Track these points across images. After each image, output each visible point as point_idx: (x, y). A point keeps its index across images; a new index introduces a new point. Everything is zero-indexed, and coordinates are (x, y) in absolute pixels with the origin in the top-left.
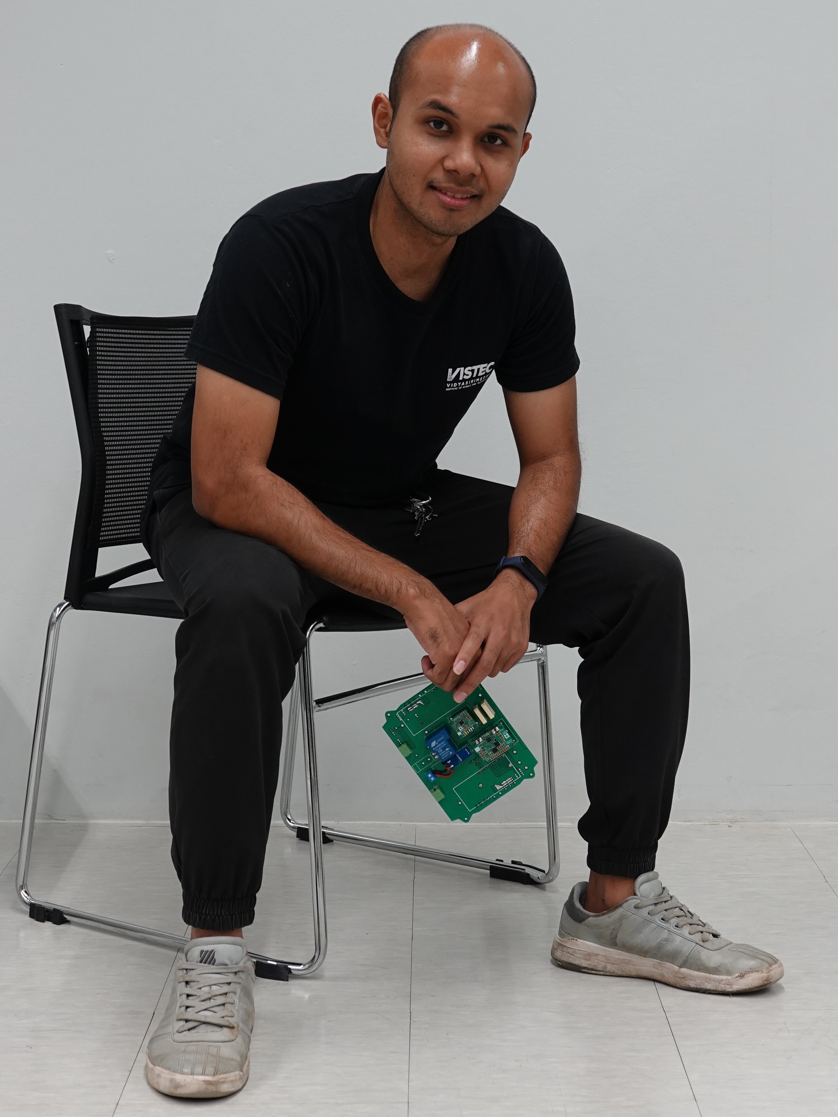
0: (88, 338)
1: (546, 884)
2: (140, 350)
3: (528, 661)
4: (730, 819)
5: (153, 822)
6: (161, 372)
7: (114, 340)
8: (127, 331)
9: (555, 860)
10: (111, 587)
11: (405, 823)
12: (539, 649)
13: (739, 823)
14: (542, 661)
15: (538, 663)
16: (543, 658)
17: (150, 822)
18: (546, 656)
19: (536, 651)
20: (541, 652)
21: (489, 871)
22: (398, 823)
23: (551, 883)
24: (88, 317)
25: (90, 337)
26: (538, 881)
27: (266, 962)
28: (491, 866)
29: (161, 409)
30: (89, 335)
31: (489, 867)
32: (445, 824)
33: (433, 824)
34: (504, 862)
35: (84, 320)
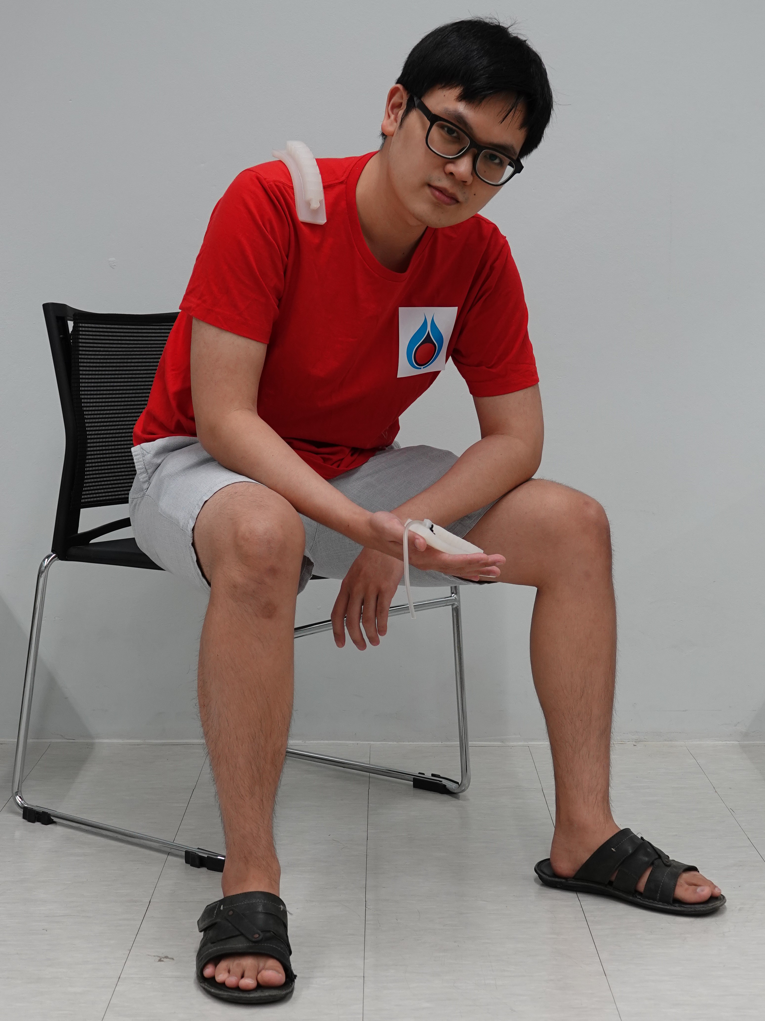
0: (71, 332)
1: (460, 794)
2: (117, 342)
3: (444, 606)
4: (635, 739)
5: (149, 741)
7: (94, 333)
8: (105, 326)
9: (467, 772)
10: (92, 541)
11: (362, 742)
12: (454, 596)
13: (643, 743)
14: (456, 606)
15: (452, 607)
16: (456, 603)
17: (147, 741)
18: (459, 601)
19: (451, 596)
20: (455, 598)
21: (412, 783)
22: (355, 742)
23: (464, 793)
24: (72, 314)
25: (73, 331)
26: (454, 791)
27: (216, 857)
28: (414, 778)
29: (138, 391)
30: (72, 329)
31: (412, 779)
32: (395, 743)
33: (385, 743)
34: (425, 775)
35: (68, 316)
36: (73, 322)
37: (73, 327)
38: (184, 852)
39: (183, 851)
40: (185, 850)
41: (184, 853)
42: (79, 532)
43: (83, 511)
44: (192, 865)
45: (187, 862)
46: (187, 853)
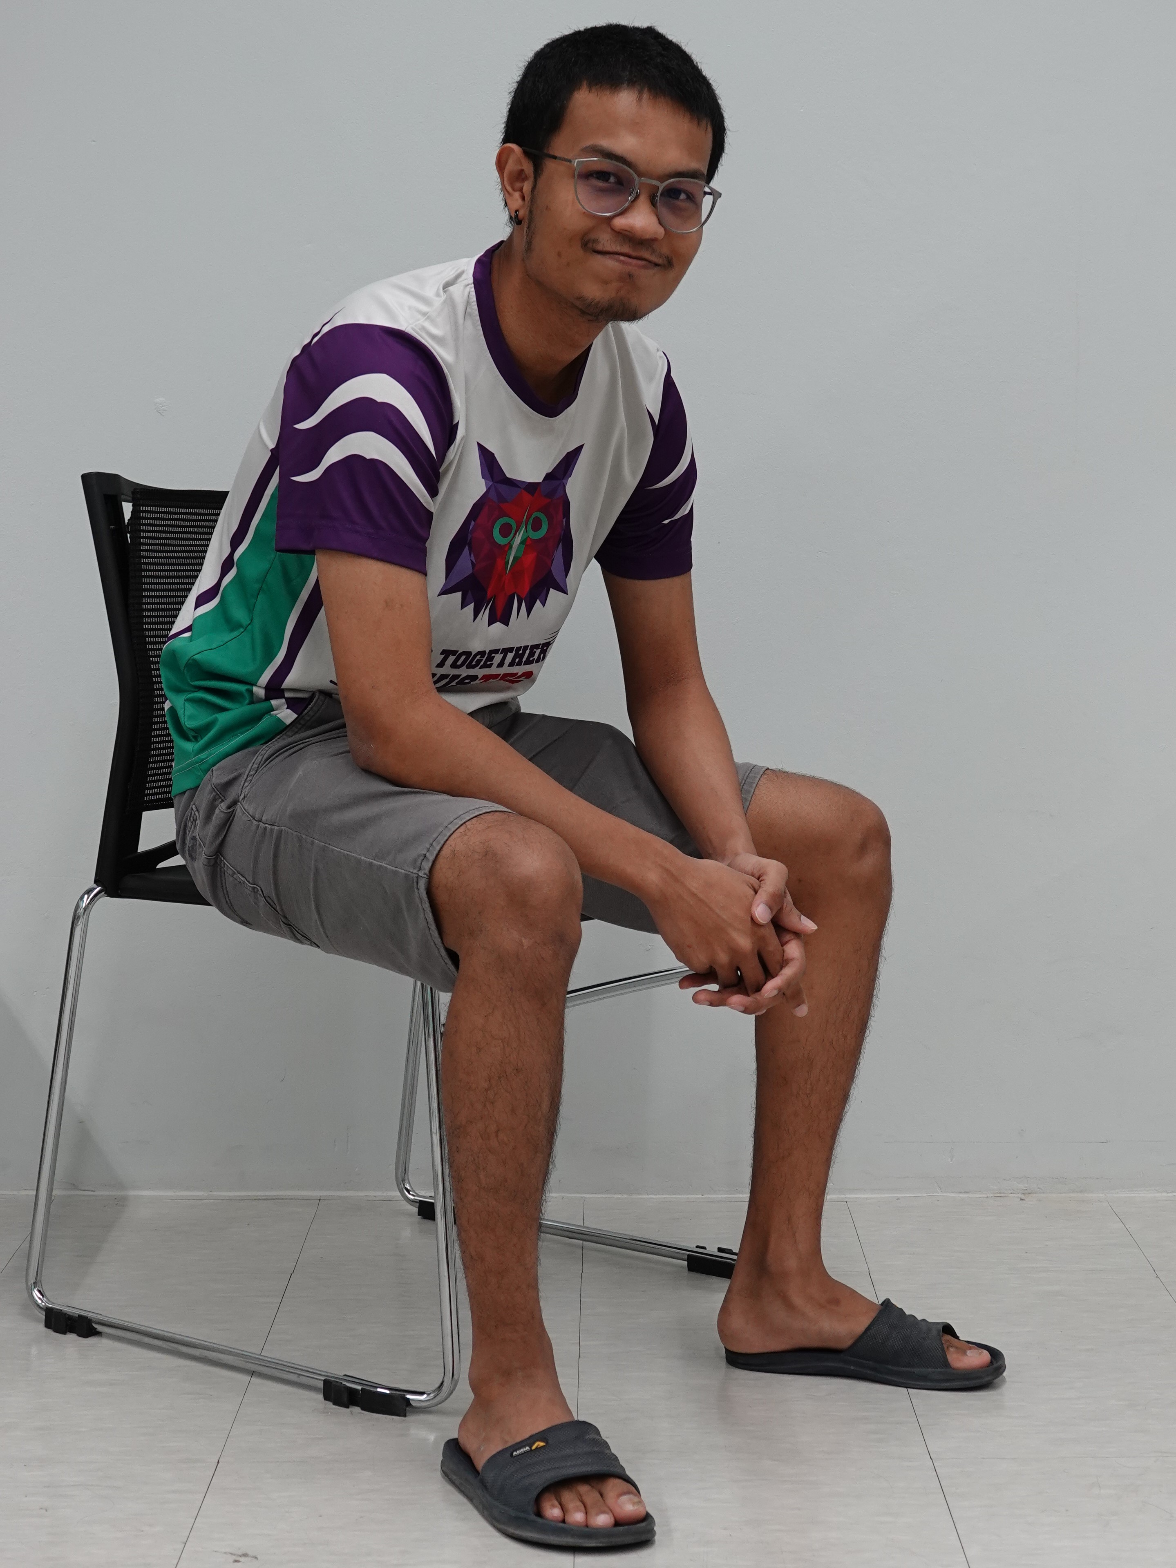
0: (129, 520)
4: (1023, 1189)
7: (164, 523)
8: (183, 510)
10: (161, 865)
11: (570, 1195)
13: (1034, 1195)
21: (686, 1262)
22: (560, 1194)
24: (128, 491)
25: (131, 518)
27: (375, 1390)
28: (688, 1255)
30: (130, 516)
31: (686, 1257)
32: (625, 1196)
33: (609, 1196)
34: (707, 1249)
35: (123, 494)
36: (131, 504)
37: (132, 512)
38: (323, 1382)
39: (319, 1380)
40: (323, 1379)
41: (321, 1385)
42: (139, 851)
43: (146, 815)
44: (335, 1404)
45: (327, 1398)
46: (326, 1382)
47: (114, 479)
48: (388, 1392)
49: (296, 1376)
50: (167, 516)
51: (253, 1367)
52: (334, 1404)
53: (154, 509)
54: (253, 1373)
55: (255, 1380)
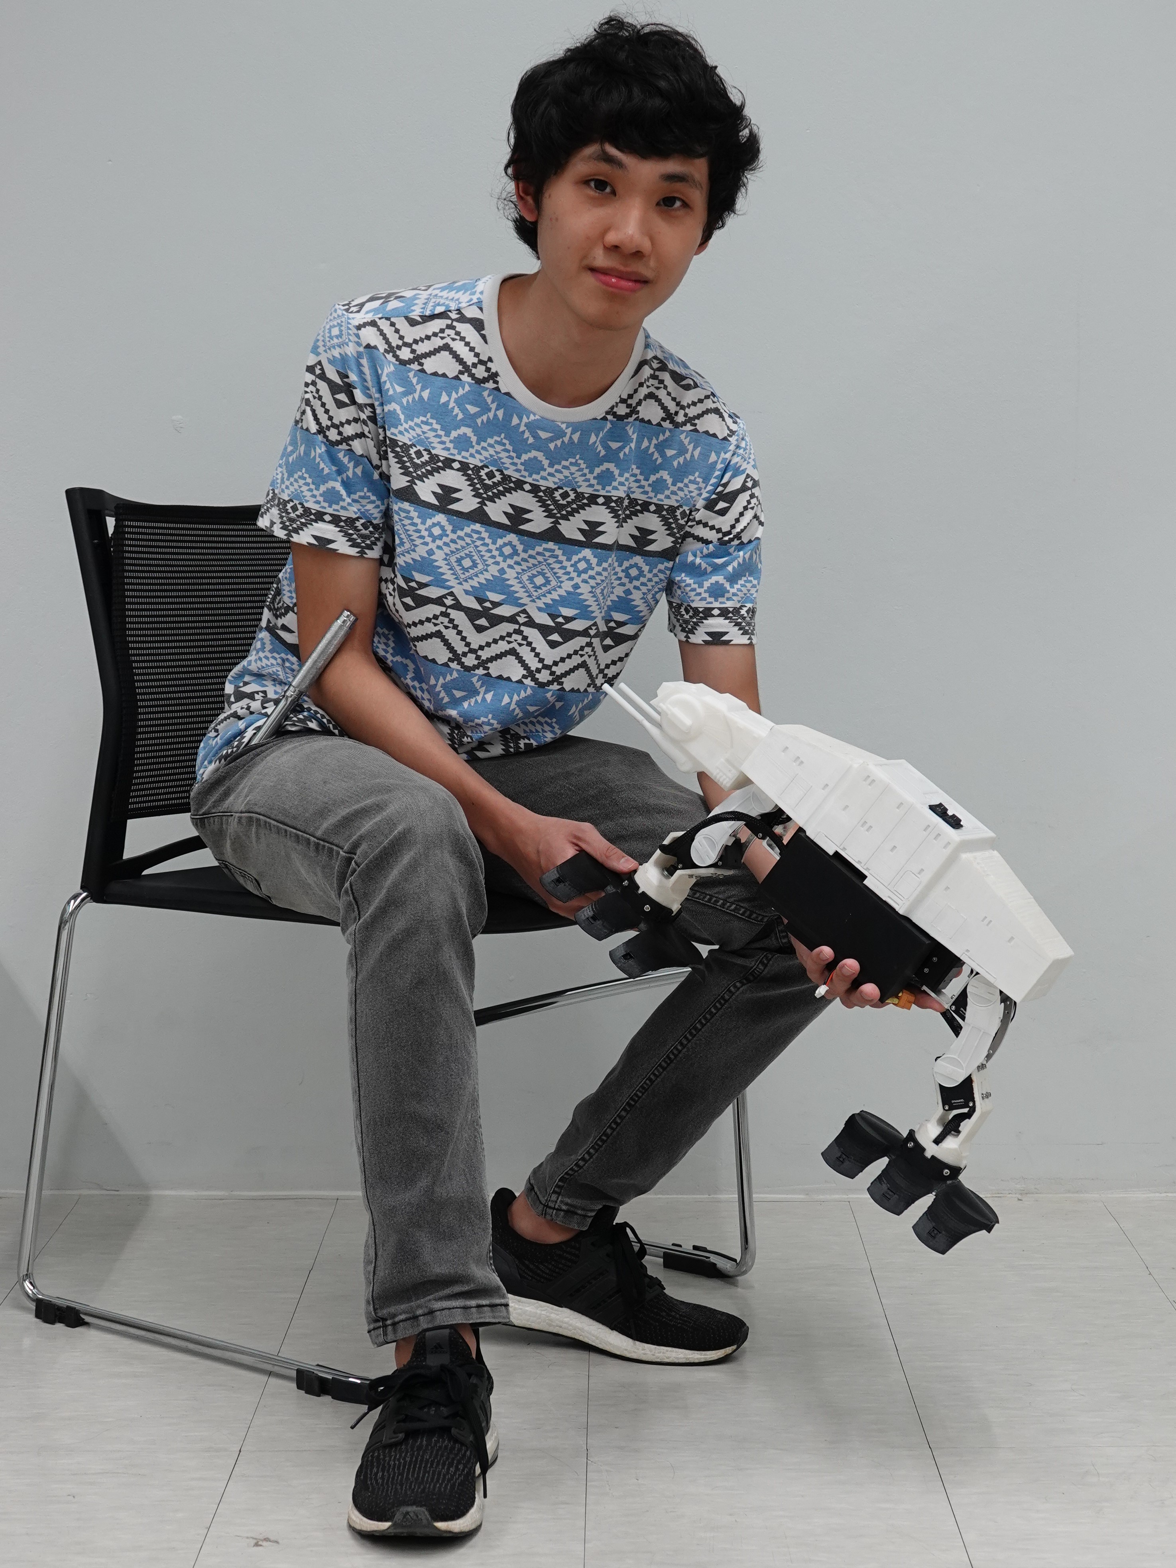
0: (112, 535)
1: (738, 1278)
2: (185, 551)
4: (1020, 1190)
5: (238, 1193)
6: (213, 581)
7: (147, 537)
8: (166, 525)
9: (748, 1244)
10: (145, 872)
13: (1031, 1195)
17: (235, 1193)
21: (664, 1259)
23: (745, 1276)
24: (112, 506)
25: (114, 532)
26: (727, 1273)
27: (347, 1380)
28: (663, 1253)
29: (214, 631)
34: (683, 1247)
35: (107, 509)
36: (114, 519)
37: (115, 526)
38: (296, 1372)
39: (293, 1369)
40: (296, 1368)
41: (294, 1374)
42: (124, 858)
43: (130, 823)
45: (299, 1387)
46: (300, 1372)
47: (98, 494)
48: (359, 1381)
49: (271, 1366)
50: (150, 531)
51: (269, 1367)
52: (306, 1393)
53: (136, 524)
54: (270, 1374)
55: (273, 1381)
